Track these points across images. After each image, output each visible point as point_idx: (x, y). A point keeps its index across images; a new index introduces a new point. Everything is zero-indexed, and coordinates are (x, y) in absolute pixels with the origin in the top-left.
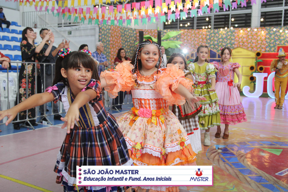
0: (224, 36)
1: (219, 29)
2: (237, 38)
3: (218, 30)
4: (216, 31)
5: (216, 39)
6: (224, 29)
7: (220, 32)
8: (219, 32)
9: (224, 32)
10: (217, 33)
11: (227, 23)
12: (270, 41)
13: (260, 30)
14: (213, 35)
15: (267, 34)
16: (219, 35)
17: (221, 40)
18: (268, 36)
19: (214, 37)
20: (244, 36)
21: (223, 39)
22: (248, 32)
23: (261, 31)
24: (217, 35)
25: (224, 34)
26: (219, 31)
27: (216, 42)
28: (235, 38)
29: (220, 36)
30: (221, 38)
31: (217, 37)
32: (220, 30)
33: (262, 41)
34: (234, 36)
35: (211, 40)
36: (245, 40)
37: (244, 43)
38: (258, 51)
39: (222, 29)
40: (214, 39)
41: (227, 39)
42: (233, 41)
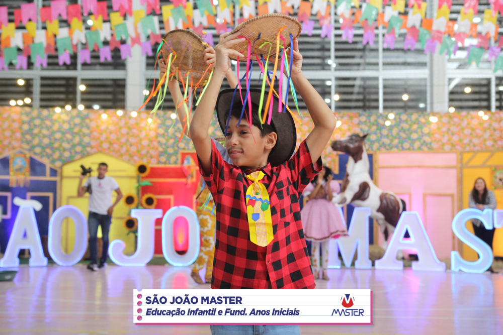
0: (66, 126)
1: (51, 109)
2: (95, 133)
3: (49, 111)
4: (45, 112)
5: (45, 132)
6: (63, 110)
7: (55, 117)
8: (52, 116)
9: (64, 117)
10: (47, 118)
11: (71, 96)
13: (144, 115)
14: (37, 122)
15: (160, 126)
16: (53, 124)
17: (58, 135)
19: (40, 127)
20: (110, 127)
21: (63, 133)
22: (120, 118)
23: (147, 118)
24: (48, 123)
25: (64, 122)
26: (51, 113)
27: (46, 141)
28: (92, 132)
29: (56, 127)
30: (59, 131)
31: (48, 128)
32: (54, 112)
33: (151, 141)
34: (88, 128)
35: (33, 136)
36: (113, 137)
37: (111, 144)
38: (144, 162)
39: (58, 110)
40: (40, 132)
42: (86, 140)
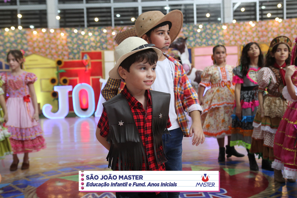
0: (12, 39)
1: (2, 29)
2: (30, 43)
6: (10, 30)
9: (11, 34)
11: (14, 21)
12: (73, 45)
13: (58, 31)
15: (68, 37)
16: (5, 38)
17: (8, 45)
18: (69, 40)
20: (39, 39)
21: (11, 44)
22: (44, 33)
23: (60, 33)
28: (28, 42)
29: (6, 40)
30: (8, 42)
31: (2, 41)
32: (5, 31)
33: (64, 46)
34: (26, 40)
36: (41, 44)
37: (40, 48)
38: (60, 58)
39: (7, 29)
41: (17, 43)
42: (25, 47)
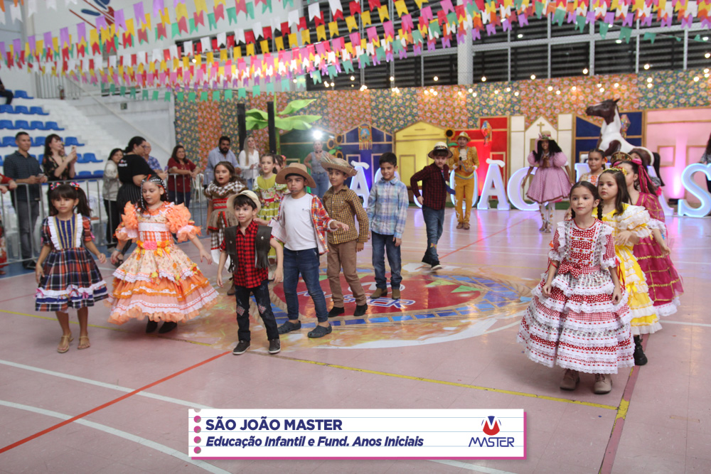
0: (400, 101)
1: (390, 89)
2: (421, 105)
3: (388, 91)
4: (385, 92)
5: (386, 107)
7: (393, 94)
8: (391, 94)
10: (387, 96)
12: (474, 108)
14: (381, 99)
16: (392, 100)
17: (395, 109)
18: (469, 101)
19: (383, 103)
20: (431, 100)
21: (399, 107)
24: (388, 100)
25: (399, 98)
26: (390, 92)
27: (387, 113)
28: (418, 104)
29: (393, 103)
30: (396, 105)
31: (388, 104)
32: (392, 91)
33: (462, 109)
34: (416, 102)
35: (379, 110)
36: (434, 107)
37: (432, 113)
40: (383, 107)
41: (405, 107)
42: (415, 111)
